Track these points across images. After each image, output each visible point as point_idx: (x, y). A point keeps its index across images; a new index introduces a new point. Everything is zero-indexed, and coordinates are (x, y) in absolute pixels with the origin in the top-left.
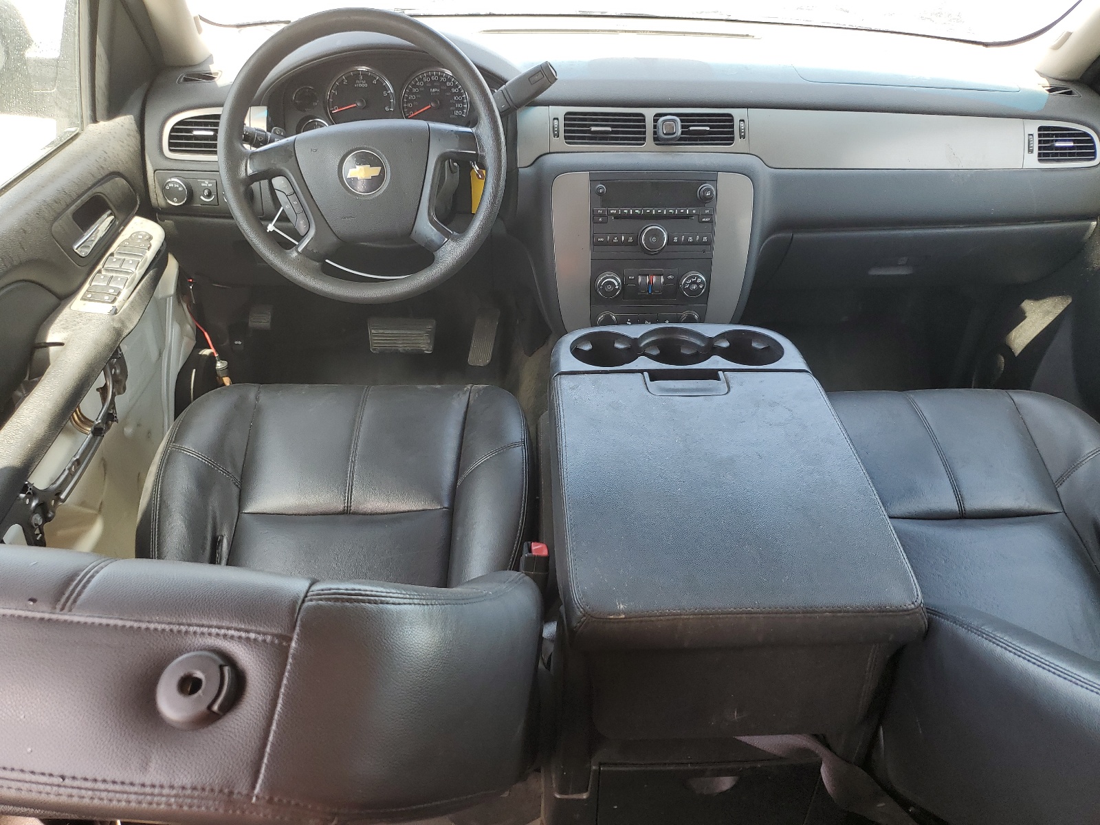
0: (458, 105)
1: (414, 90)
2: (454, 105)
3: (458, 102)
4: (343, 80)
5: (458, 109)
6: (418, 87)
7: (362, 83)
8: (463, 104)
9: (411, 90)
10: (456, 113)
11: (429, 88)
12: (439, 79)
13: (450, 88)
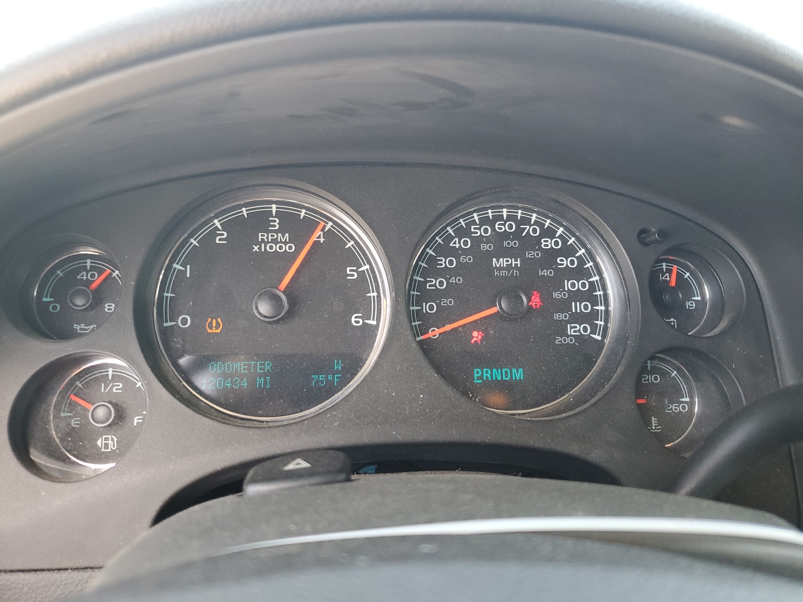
0: (579, 307)
1: (444, 262)
2: (564, 306)
3: (578, 296)
4: (214, 233)
5: (579, 318)
6: (454, 252)
7: (275, 241)
8: (594, 301)
9: (432, 261)
10: (573, 330)
11: (489, 255)
12: (519, 230)
13: (552, 254)
